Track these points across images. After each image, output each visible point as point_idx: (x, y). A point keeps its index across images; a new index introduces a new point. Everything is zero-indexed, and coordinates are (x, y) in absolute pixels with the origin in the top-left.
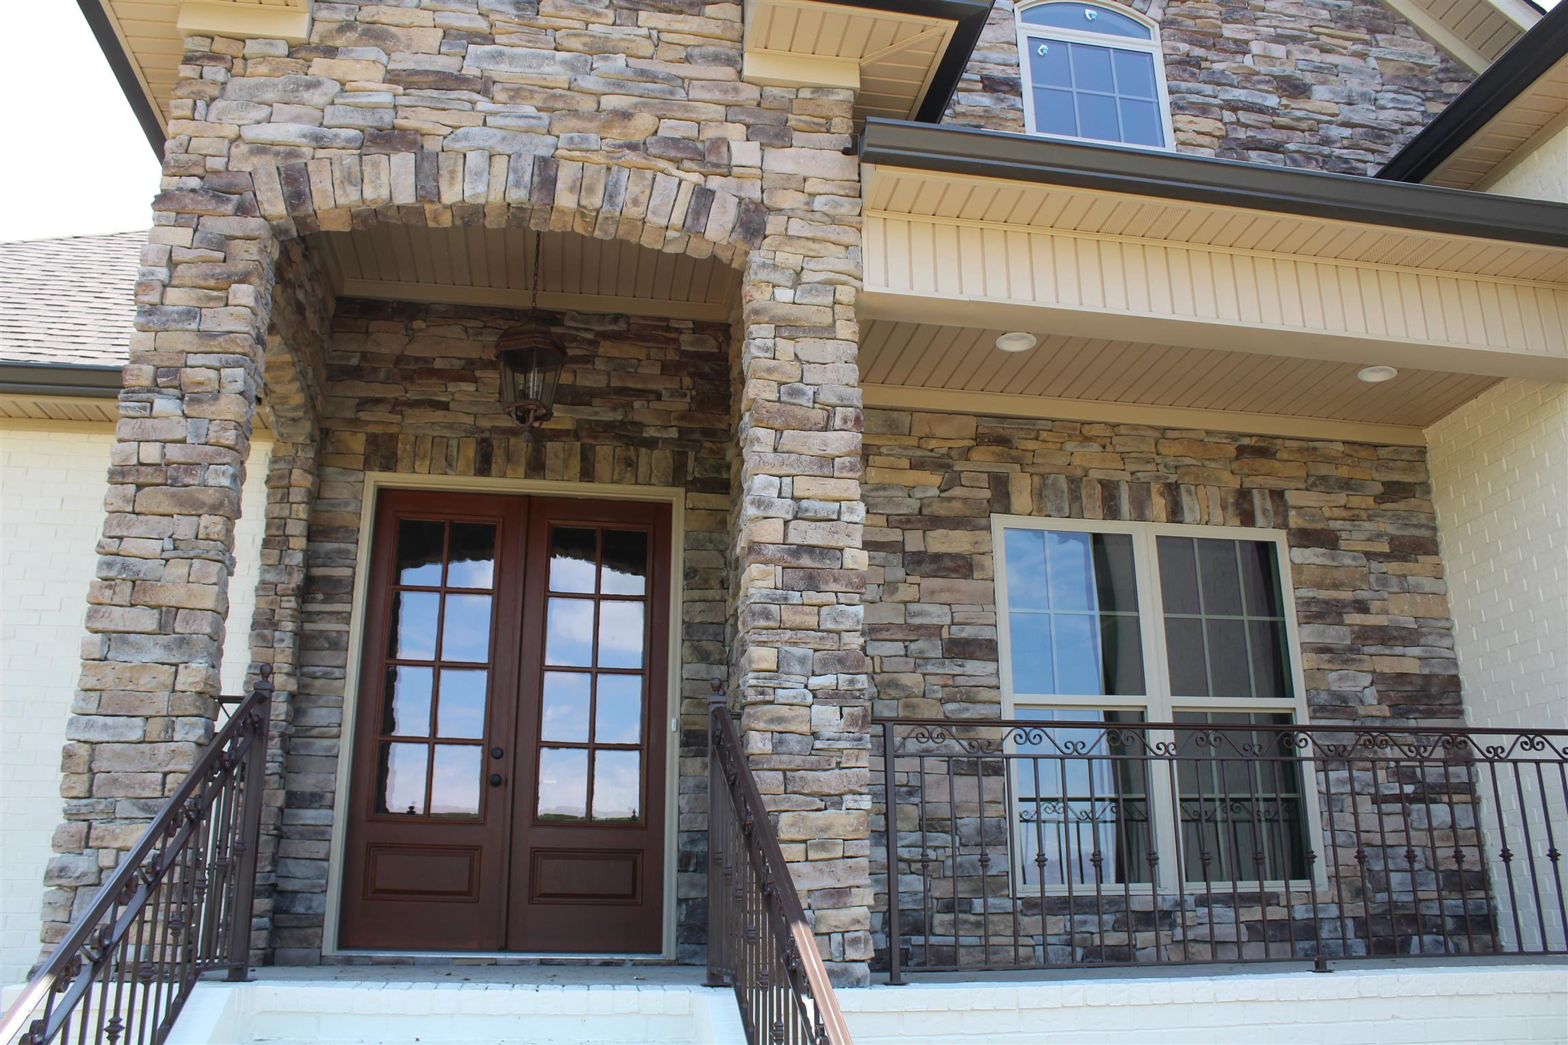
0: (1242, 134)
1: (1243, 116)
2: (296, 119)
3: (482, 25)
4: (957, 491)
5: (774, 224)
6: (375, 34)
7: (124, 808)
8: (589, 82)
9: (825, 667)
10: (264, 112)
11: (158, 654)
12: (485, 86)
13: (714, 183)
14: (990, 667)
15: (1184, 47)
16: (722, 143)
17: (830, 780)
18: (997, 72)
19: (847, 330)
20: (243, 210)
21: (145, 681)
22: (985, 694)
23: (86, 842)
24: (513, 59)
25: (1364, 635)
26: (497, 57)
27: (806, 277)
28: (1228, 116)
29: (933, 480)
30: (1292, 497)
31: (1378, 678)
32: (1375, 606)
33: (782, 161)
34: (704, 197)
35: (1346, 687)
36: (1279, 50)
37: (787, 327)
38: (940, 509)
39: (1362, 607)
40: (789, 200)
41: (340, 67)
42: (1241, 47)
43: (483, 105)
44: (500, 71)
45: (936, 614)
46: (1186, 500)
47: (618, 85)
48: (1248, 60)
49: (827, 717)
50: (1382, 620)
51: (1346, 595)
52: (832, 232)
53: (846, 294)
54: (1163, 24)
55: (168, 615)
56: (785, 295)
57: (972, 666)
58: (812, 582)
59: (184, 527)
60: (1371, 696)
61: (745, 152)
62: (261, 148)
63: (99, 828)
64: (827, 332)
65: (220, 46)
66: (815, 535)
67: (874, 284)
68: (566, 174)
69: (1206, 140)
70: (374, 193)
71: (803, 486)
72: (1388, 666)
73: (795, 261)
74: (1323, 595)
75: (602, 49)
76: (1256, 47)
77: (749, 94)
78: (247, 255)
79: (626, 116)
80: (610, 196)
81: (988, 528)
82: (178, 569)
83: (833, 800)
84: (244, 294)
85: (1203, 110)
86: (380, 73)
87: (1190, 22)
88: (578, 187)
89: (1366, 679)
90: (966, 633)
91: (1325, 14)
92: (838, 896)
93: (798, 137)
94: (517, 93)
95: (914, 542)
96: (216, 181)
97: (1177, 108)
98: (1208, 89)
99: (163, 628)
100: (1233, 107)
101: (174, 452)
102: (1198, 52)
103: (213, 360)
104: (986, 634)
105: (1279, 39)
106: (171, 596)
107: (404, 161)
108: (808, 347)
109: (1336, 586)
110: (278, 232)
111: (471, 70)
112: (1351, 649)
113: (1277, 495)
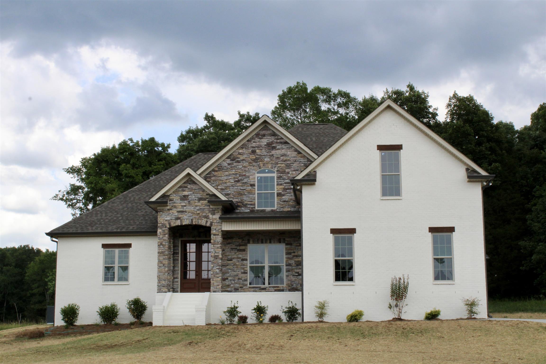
0: (286, 187)
1: (287, 185)
2: (169, 217)
3: (185, 205)
4: (243, 242)
5: (213, 224)
6: (175, 207)
7: (162, 280)
8: (195, 210)
9: (218, 266)
10: (166, 217)
11: (163, 268)
12: (186, 212)
13: (208, 220)
14: (246, 262)
15: (279, 175)
16: (208, 216)
17: (218, 276)
18: (252, 183)
19: (220, 234)
20: (166, 227)
21: (163, 270)
22: (245, 265)
23: (160, 283)
24: (188, 208)
25: (294, 256)
26: (187, 208)
27: (216, 229)
28: (285, 185)
29: (241, 240)
30: (286, 239)
31: (295, 261)
32: (296, 252)
33: (214, 217)
34: (207, 222)
35: (291, 262)
36: (294, 172)
37: (214, 235)
38: (241, 244)
39: (294, 252)
40: (215, 221)
41: (172, 211)
42: (288, 173)
43: (186, 214)
44: (187, 210)
45: (240, 256)
46: (272, 240)
47: (198, 210)
48: (289, 175)
49: (218, 271)
50: (297, 254)
51: (292, 251)
52: (219, 224)
53: (220, 231)
54: (277, 171)
55: (164, 264)
56: (214, 231)
57: (244, 262)
58: (217, 259)
59: (164, 257)
60: (294, 263)
61: (211, 216)
62: (166, 220)
63: (160, 282)
64: (218, 235)
65: (161, 210)
66: (216, 254)
67: (223, 229)
68: (194, 220)
69: (281, 189)
70: (177, 224)
71: (216, 250)
72: (297, 260)
73: (215, 228)
74: (289, 251)
75: (196, 206)
76: (291, 173)
77: (211, 210)
78: (167, 231)
79: (199, 214)
80: (198, 222)
81: (247, 246)
82: (164, 261)
83: (218, 277)
84: (167, 236)
85: (281, 184)
86: (176, 211)
87: (281, 170)
88: (195, 222)
89: (294, 261)
90: (244, 258)
91: (303, 165)
92: (218, 285)
93: (216, 214)
94: (189, 212)
95: (238, 248)
96: (163, 224)
97: (277, 185)
98: (282, 181)
99: (164, 266)
100: (286, 183)
101: (163, 251)
102: (282, 175)
103: (165, 242)
104: (246, 258)
105: (294, 171)
106: (164, 263)
107: (179, 221)
108: (216, 236)
109: (291, 250)
110: (168, 228)
111: (184, 210)
112: (292, 258)
113: (284, 239)
